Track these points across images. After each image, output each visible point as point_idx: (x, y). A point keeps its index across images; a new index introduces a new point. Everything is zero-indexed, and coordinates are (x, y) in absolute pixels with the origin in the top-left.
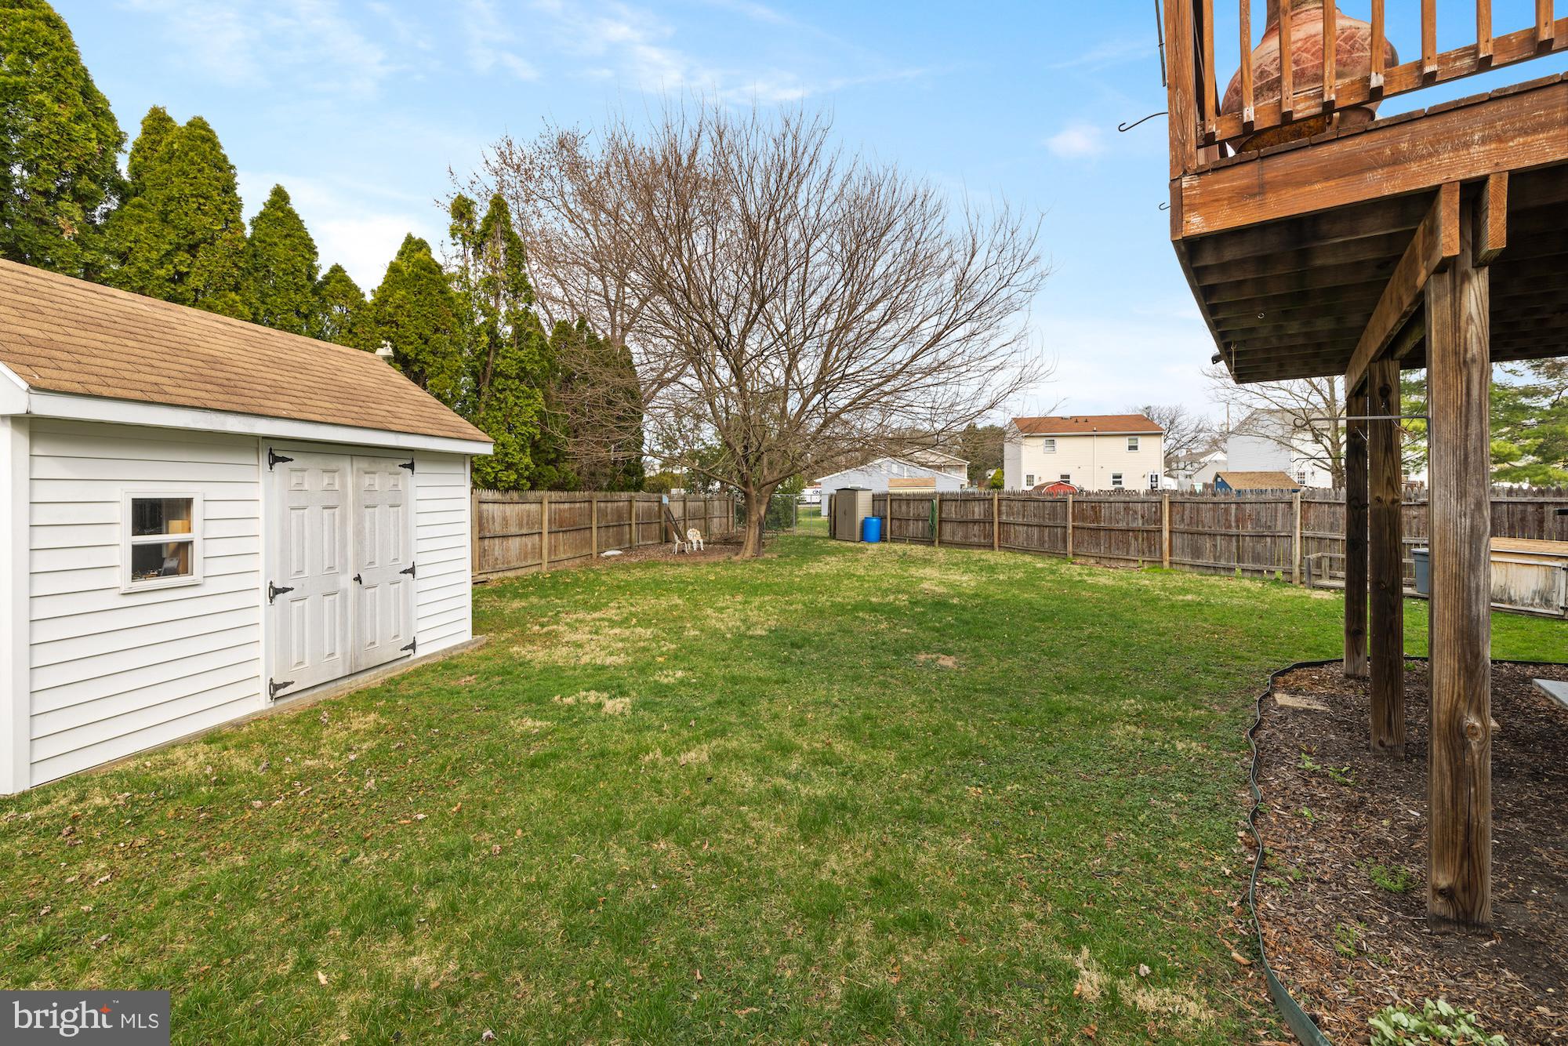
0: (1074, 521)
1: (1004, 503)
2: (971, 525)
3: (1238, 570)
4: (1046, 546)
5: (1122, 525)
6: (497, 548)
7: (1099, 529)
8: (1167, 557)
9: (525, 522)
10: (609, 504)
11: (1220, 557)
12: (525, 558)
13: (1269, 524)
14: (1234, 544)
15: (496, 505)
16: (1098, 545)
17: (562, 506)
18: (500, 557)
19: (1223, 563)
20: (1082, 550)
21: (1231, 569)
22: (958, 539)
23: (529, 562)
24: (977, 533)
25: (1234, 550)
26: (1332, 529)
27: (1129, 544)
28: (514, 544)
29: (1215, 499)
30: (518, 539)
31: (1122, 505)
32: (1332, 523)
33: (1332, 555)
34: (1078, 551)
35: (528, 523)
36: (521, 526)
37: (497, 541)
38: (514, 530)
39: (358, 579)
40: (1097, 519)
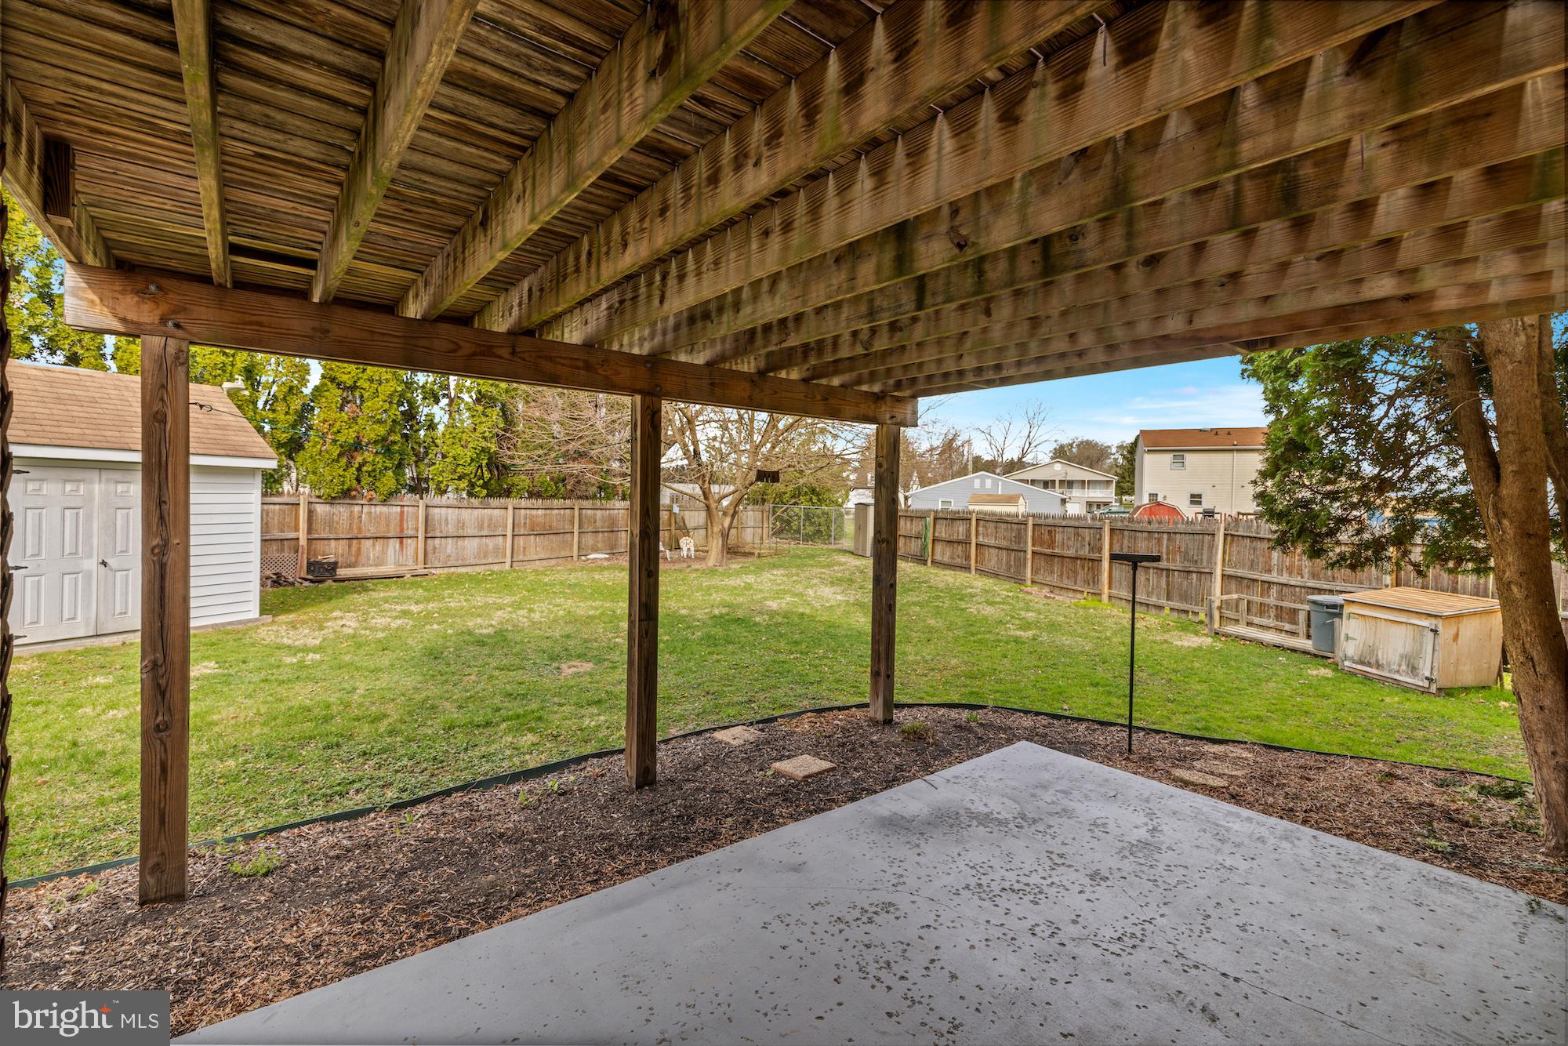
0: (1033, 545)
1: (981, 523)
2: (956, 545)
3: (1167, 611)
4: (1012, 570)
5: (1071, 552)
6: (449, 546)
7: (1053, 556)
8: (1106, 590)
9: (486, 525)
10: (599, 513)
11: (1152, 592)
12: (485, 556)
13: (1195, 558)
14: (1164, 580)
15: (450, 510)
16: (1052, 572)
17: (534, 512)
18: (454, 555)
19: (1154, 600)
20: (1039, 578)
21: (1161, 608)
22: (946, 559)
23: (490, 561)
24: (960, 554)
25: (1164, 586)
26: (1252, 568)
27: (1075, 572)
28: (471, 545)
29: (1150, 528)
30: (476, 540)
31: (1072, 530)
32: (1253, 561)
33: (1251, 598)
34: (1036, 579)
35: (489, 526)
36: (481, 528)
37: (450, 540)
38: (470, 532)
39: (104, 563)
40: (1052, 544)
